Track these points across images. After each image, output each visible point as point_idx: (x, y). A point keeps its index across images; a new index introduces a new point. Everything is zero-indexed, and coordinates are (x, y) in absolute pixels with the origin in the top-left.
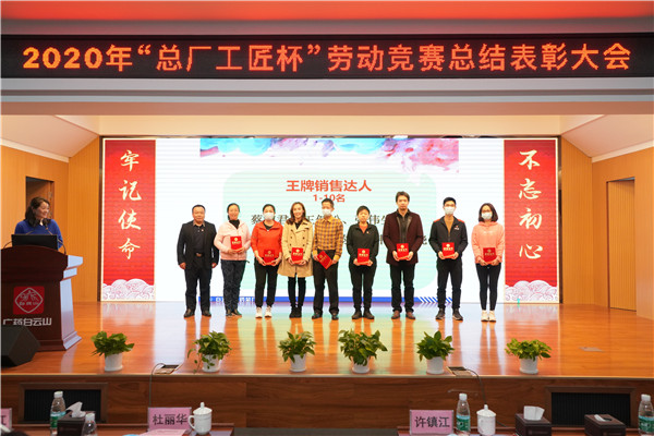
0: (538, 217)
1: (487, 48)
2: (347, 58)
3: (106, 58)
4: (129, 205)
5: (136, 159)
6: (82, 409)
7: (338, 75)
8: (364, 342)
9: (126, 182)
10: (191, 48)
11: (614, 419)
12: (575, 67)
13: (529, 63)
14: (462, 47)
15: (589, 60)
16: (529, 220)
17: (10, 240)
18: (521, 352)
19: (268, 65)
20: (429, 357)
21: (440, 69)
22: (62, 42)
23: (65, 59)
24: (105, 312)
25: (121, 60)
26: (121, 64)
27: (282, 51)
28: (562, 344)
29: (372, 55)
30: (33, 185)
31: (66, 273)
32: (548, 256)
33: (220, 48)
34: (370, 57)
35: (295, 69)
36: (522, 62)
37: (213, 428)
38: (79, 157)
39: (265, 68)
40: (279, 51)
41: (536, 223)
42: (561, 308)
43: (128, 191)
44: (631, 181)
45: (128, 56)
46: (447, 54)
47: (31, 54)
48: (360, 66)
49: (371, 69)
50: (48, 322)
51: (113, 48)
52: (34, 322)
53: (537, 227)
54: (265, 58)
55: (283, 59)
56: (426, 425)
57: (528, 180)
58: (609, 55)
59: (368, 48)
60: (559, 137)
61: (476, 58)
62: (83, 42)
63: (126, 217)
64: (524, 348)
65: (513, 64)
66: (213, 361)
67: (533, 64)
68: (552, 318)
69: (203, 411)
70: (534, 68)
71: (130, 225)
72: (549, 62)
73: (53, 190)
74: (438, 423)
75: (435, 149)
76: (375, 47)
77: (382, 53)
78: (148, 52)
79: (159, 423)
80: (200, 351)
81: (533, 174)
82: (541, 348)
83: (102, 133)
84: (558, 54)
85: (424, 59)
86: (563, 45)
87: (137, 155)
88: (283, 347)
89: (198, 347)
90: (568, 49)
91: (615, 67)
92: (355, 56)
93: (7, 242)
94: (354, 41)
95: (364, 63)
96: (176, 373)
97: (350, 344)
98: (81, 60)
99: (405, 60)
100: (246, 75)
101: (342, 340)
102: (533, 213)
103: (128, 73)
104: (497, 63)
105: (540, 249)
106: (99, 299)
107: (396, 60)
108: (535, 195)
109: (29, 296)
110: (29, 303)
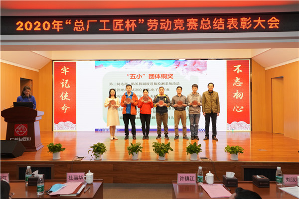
0: (241, 94)
1: (217, 20)
2: (156, 25)
3: (52, 26)
4: (65, 90)
5: (68, 70)
6: (39, 173)
7: (152, 32)
8: (163, 147)
9: (63, 80)
10: (88, 21)
11: (265, 177)
12: (255, 28)
13: (235, 26)
14: (206, 19)
15: (261, 24)
16: (238, 95)
17: (13, 104)
18: (231, 151)
19: (122, 28)
20: (191, 153)
21: (196, 29)
22: (33, 19)
23: (34, 26)
24: (55, 135)
25: (58, 27)
26: (58, 29)
27: (128, 22)
29: (166, 23)
30: (23, 81)
31: (37, 119)
32: (246, 112)
33: (101, 21)
34: (166, 24)
35: (133, 30)
36: (232, 26)
37: (94, 181)
38: (43, 69)
39: (120, 29)
40: (126, 22)
41: (241, 97)
42: (251, 133)
43: (65, 84)
44: (282, 78)
45: (61, 25)
46: (199, 23)
47: (20, 24)
48: (161, 28)
49: (166, 29)
50: (29, 139)
51: (55, 21)
52: (23, 139)
53: (241, 98)
54: (120, 25)
55: (128, 25)
56: (184, 180)
57: (237, 78)
58: (270, 22)
59: (164, 20)
60: (251, 59)
61: (212, 24)
62: (42, 19)
63: (64, 95)
64: (232, 149)
65: (228, 27)
66: (99, 155)
67: (237, 26)
69: (90, 174)
70: (237, 28)
71: (65, 98)
72: (244, 26)
73: (32, 83)
74: (190, 179)
75: (196, 65)
76: (168, 20)
77: (171, 22)
78: (70, 23)
79: (71, 179)
80: (93, 151)
81: (239, 75)
82: (239, 149)
83: (53, 59)
84: (247, 22)
85: (189, 25)
86: (250, 18)
87: (68, 68)
88: (129, 149)
89: (92, 149)
90: (252, 20)
91: (272, 27)
92: (159, 24)
93: (11, 105)
94: (159, 17)
95: (163, 27)
96: (83, 160)
97: (157, 148)
98: (41, 27)
99: (181, 25)
100: (112, 32)
101: (153, 146)
102: (239, 92)
103: (61, 32)
104: (221, 26)
105: (242, 108)
106: (52, 130)
107: (177, 25)
108: (240, 84)
109: (21, 128)
110: (21, 131)
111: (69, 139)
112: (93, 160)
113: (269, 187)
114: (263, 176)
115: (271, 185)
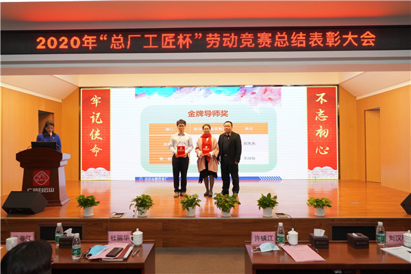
0: (326, 131)
1: (296, 35)
2: (217, 40)
3: (82, 42)
4: (95, 126)
5: (99, 100)
6: (73, 232)
7: (212, 50)
8: (228, 200)
9: (94, 113)
10: (129, 36)
11: (363, 235)
12: (345, 45)
13: (319, 43)
14: (282, 34)
15: (352, 41)
16: (321, 132)
17: (30, 145)
18: (315, 204)
19: (173, 45)
20: (264, 208)
21: (269, 46)
22: (58, 34)
23: (59, 43)
24: (83, 186)
25: (90, 43)
26: (90, 46)
27: (181, 37)
28: (340, 201)
29: (231, 38)
30: (43, 115)
31: (62, 163)
33: (146, 36)
34: (230, 40)
35: (188, 47)
36: (315, 42)
37: (144, 242)
38: (67, 99)
39: (171, 46)
40: (178, 37)
41: (325, 134)
42: (339, 182)
43: (95, 118)
44: (378, 110)
45: (94, 41)
46: (273, 38)
47: (41, 41)
48: (224, 45)
49: (230, 47)
50: (52, 190)
51: (86, 37)
52: (44, 190)
53: (326, 136)
54: (171, 41)
55: (181, 41)
56: (260, 240)
57: (320, 110)
58: (363, 38)
59: (229, 35)
60: (338, 85)
61: (289, 40)
62: (69, 34)
63: (94, 133)
64: (317, 202)
65: (310, 43)
66: (144, 211)
67: (321, 43)
68: (334, 187)
69: (138, 234)
70: (322, 45)
71: (96, 137)
72: (330, 42)
73: (53, 118)
74: (267, 239)
75: (268, 92)
76: (233, 34)
77: (236, 37)
78: (105, 39)
79: (114, 240)
80: (136, 205)
81: (324, 106)
82: (326, 202)
83: (80, 86)
84: (335, 38)
85: (260, 41)
86: (338, 33)
87: (100, 98)
88: (182, 203)
89: (135, 203)
90: (341, 35)
91: (367, 45)
92: (221, 39)
93: (28, 146)
94: (221, 31)
95: (227, 43)
96: (123, 217)
97: (220, 201)
98: (68, 44)
99: (250, 41)
100: (160, 50)
101: (216, 198)
102: (323, 128)
103: (94, 51)
104: (301, 43)
105: (328, 149)
106: (80, 179)
107: (244, 41)
108: (325, 118)
109: (41, 176)
110: (42, 180)
111: (101, 191)
112: (136, 217)
113: (368, 248)
114: (360, 234)
115: (370, 245)
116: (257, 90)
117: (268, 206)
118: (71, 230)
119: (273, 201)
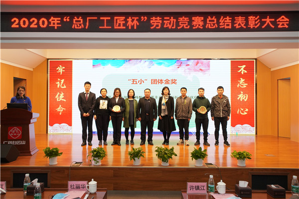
0: (246, 96)
1: (223, 18)
2: (159, 23)
3: (49, 23)
4: (60, 90)
5: (64, 69)
7: (155, 30)
8: (167, 152)
9: (59, 80)
10: (88, 18)
11: (280, 187)
12: (263, 27)
13: (243, 25)
14: (212, 18)
15: (270, 23)
16: (242, 97)
17: (6, 106)
18: (238, 156)
20: (196, 159)
21: (202, 28)
22: (29, 15)
23: (30, 23)
24: (50, 138)
25: (56, 24)
26: (56, 26)
27: (130, 19)
28: (257, 153)
29: (171, 21)
30: (17, 81)
31: (32, 121)
32: (250, 114)
33: (101, 18)
35: (135, 28)
36: (239, 24)
37: (98, 190)
38: (38, 68)
39: (122, 27)
40: (128, 20)
42: (256, 137)
43: (60, 83)
44: (289, 79)
45: (59, 22)
46: (205, 21)
47: (15, 21)
48: (165, 26)
49: (170, 28)
50: (24, 143)
51: (52, 18)
52: (17, 143)
53: (245, 100)
54: (122, 23)
55: (130, 23)
56: (194, 189)
57: (241, 79)
58: (279, 21)
59: (169, 18)
60: (256, 59)
61: (218, 23)
62: (39, 15)
63: (59, 95)
64: (239, 155)
65: (235, 25)
66: (98, 160)
68: (252, 141)
69: (93, 183)
70: (245, 27)
71: (61, 99)
72: (252, 25)
73: (26, 83)
74: (200, 188)
75: (199, 64)
76: (172, 18)
77: (175, 20)
78: (68, 20)
79: (73, 188)
80: (92, 156)
81: (244, 76)
82: (247, 155)
83: (48, 58)
84: (256, 21)
85: (194, 23)
86: (258, 17)
87: (64, 68)
88: (130, 154)
89: (91, 154)
90: (260, 18)
91: (282, 27)
92: (163, 22)
94: (162, 15)
95: (167, 25)
96: (82, 166)
97: (160, 153)
98: (38, 24)
99: (186, 23)
100: (113, 30)
101: (156, 151)
102: (244, 94)
103: (59, 30)
104: (228, 25)
105: (247, 110)
106: (47, 133)
107: (181, 23)
108: (245, 85)
109: (15, 131)
110: (15, 134)
111: (64, 142)
112: (92, 166)
113: (285, 198)
114: (278, 186)
115: (287, 195)
116: (191, 62)
117: (199, 158)
118: (36, 180)
119: (203, 154)
